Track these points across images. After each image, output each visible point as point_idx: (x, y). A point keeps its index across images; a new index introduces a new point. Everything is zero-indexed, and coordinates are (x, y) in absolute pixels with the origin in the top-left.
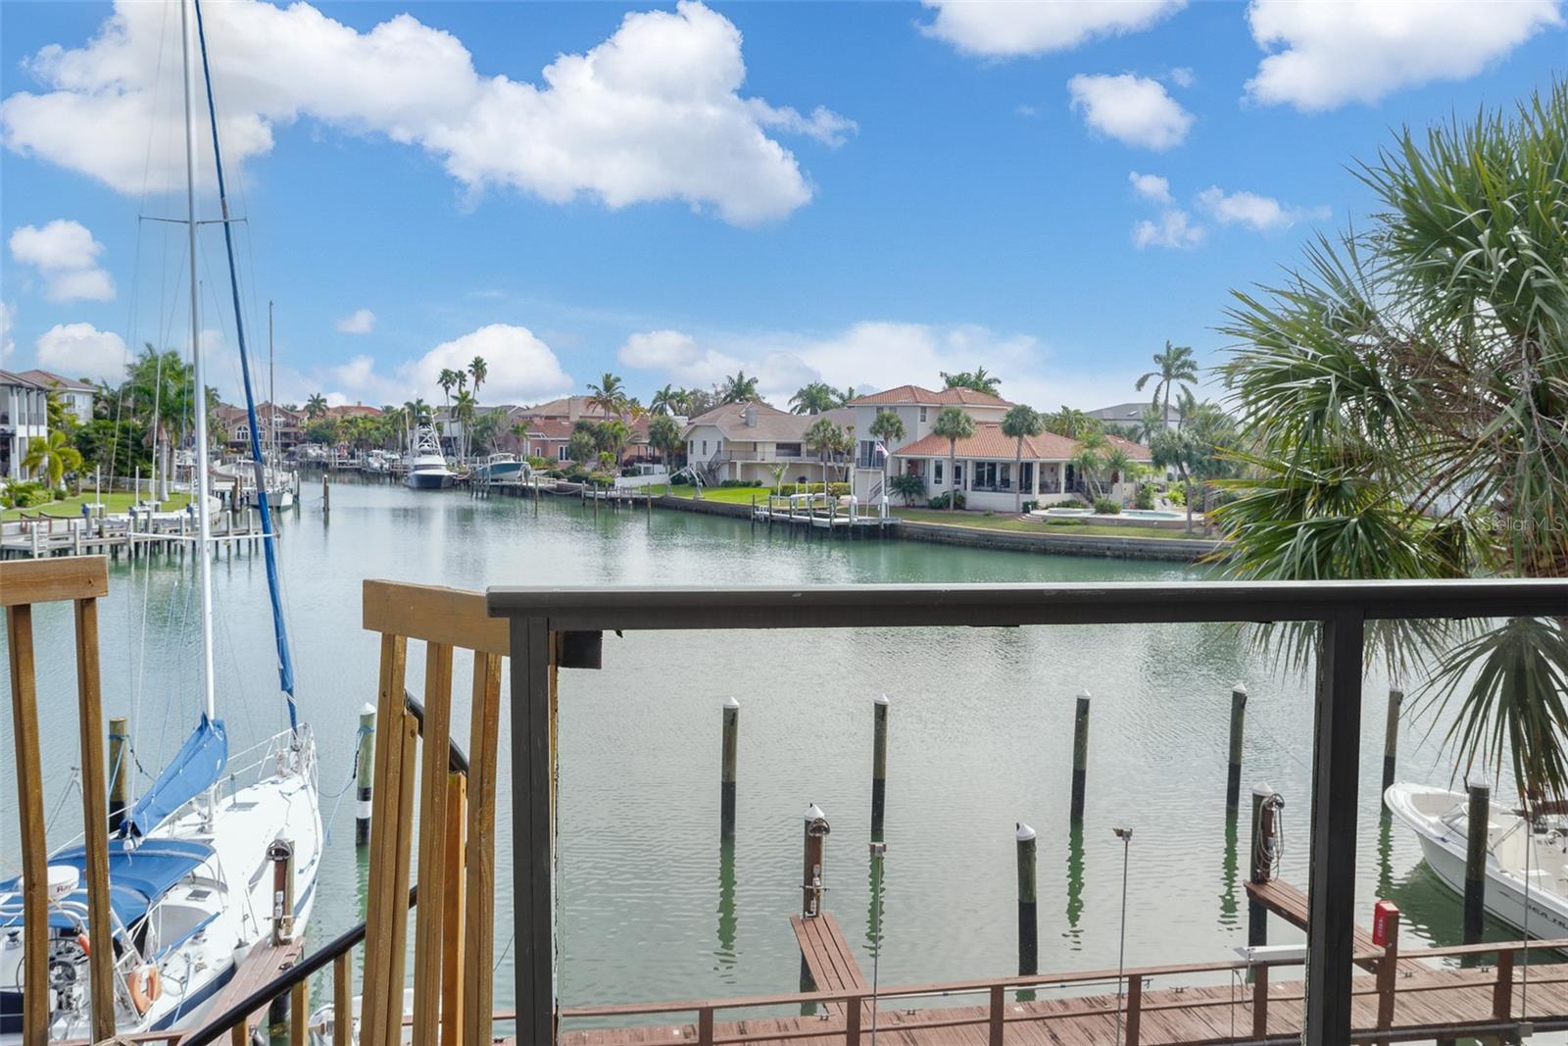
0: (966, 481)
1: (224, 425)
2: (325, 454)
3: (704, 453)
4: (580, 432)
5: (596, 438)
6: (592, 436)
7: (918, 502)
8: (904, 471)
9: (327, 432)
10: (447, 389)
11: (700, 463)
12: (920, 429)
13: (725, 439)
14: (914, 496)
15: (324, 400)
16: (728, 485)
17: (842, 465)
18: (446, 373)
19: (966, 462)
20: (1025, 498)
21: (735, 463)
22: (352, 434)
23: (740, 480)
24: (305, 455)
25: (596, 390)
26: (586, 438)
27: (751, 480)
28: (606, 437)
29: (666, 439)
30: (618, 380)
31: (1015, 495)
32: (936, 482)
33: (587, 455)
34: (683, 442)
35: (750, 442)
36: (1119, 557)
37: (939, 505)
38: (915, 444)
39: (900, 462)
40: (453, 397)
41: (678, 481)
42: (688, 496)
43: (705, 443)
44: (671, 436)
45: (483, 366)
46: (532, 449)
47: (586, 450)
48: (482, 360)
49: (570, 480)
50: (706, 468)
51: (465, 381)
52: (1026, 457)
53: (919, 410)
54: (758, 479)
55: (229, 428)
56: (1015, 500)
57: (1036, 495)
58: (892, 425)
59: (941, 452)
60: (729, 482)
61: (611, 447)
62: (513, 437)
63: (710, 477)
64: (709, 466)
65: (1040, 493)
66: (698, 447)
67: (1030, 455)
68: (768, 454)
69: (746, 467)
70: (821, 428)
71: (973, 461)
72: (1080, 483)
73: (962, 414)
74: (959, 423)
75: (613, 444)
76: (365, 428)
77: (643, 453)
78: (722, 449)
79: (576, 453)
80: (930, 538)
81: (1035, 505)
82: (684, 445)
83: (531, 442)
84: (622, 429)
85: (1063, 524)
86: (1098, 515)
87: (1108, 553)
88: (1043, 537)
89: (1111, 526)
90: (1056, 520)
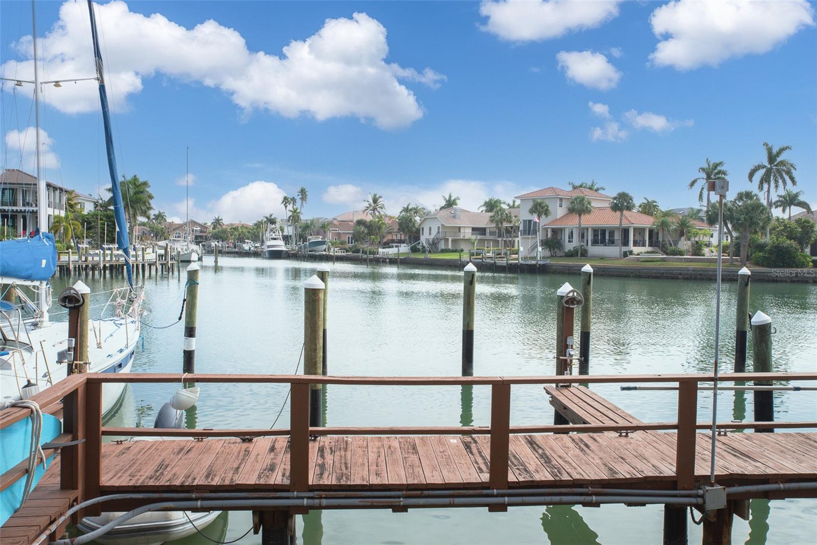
0: (587, 240)
1: (168, 232)
2: (220, 245)
3: (430, 234)
4: (359, 226)
5: (368, 229)
6: (366, 227)
7: (559, 253)
8: (549, 236)
9: (222, 235)
10: (286, 207)
11: (427, 240)
12: (559, 211)
13: (443, 225)
14: (556, 250)
15: (221, 219)
16: (443, 251)
17: (510, 239)
18: (285, 198)
19: (587, 229)
20: (625, 249)
21: (448, 239)
22: (235, 235)
23: (451, 248)
24: (210, 246)
25: (368, 203)
26: (363, 228)
27: (457, 249)
28: (374, 229)
29: (408, 227)
30: (380, 197)
31: (618, 247)
32: (569, 242)
33: (363, 239)
34: (417, 229)
35: (457, 227)
36: (687, 279)
37: (572, 254)
38: (556, 220)
39: (547, 231)
40: (289, 210)
41: (414, 250)
42: (421, 256)
43: (430, 229)
44: (411, 225)
45: (305, 192)
46: (333, 238)
47: (362, 236)
48: (305, 190)
49: (353, 252)
50: (431, 242)
51: (296, 202)
52: (625, 224)
53: (558, 200)
54: (462, 248)
55: (171, 233)
56: (619, 250)
57: (631, 247)
58: (542, 208)
59: (573, 223)
60: (445, 249)
61: (377, 234)
62: (322, 231)
63: (434, 245)
64: (432, 241)
65: (633, 246)
66: (426, 231)
67: (627, 222)
68: (467, 233)
69: (454, 241)
70: (499, 213)
71: (592, 228)
72: (658, 241)
73: (586, 199)
74: (583, 205)
75: (378, 232)
76: (242, 232)
77: (395, 238)
78: (440, 230)
79: (357, 237)
80: (567, 272)
81: (631, 253)
82: (418, 231)
83: (332, 233)
84: (382, 224)
85: (650, 261)
86: (671, 256)
87: (680, 277)
88: (638, 268)
89: (680, 262)
90: (645, 259)
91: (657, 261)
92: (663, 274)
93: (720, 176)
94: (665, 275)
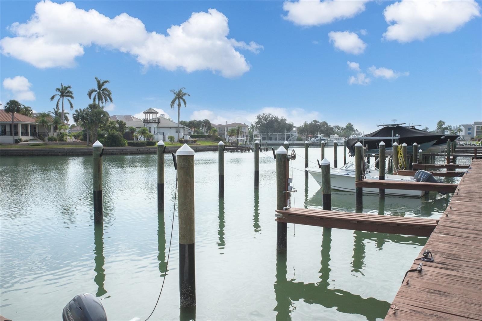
20: (16, 138)
56: (11, 138)
57: (20, 136)
65: (22, 136)
67: (17, 120)
72: (36, 133)
81: (21, 140)
85: (37, 145)
86: (50, 142)
87: (60, 154)
88: (31, 150)
89: (57, 145)
90: (34, 144)
91: (42, 145)
92: (48, 153)
93: (69, 94)
94: (50, 153)
